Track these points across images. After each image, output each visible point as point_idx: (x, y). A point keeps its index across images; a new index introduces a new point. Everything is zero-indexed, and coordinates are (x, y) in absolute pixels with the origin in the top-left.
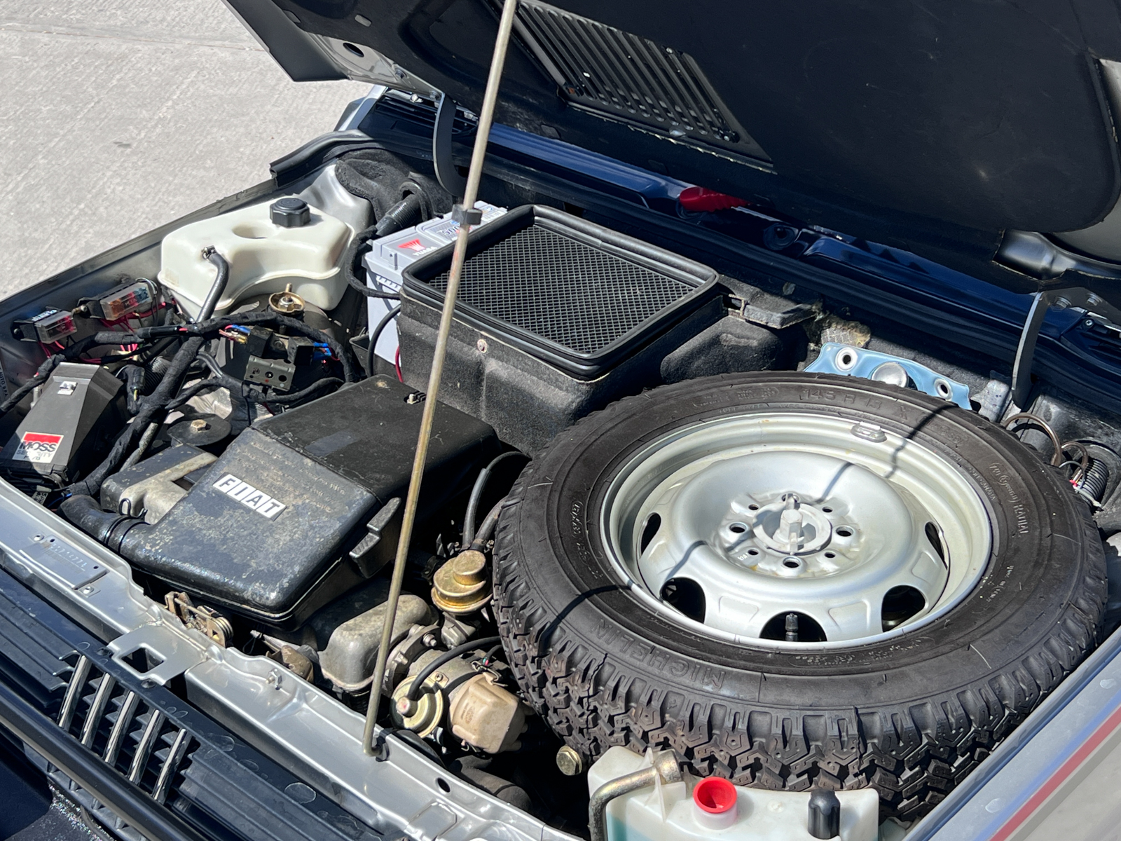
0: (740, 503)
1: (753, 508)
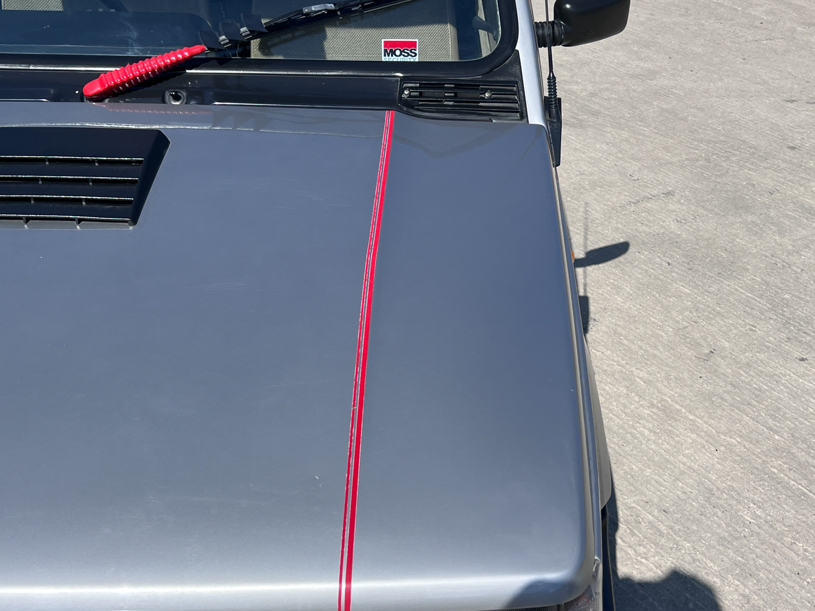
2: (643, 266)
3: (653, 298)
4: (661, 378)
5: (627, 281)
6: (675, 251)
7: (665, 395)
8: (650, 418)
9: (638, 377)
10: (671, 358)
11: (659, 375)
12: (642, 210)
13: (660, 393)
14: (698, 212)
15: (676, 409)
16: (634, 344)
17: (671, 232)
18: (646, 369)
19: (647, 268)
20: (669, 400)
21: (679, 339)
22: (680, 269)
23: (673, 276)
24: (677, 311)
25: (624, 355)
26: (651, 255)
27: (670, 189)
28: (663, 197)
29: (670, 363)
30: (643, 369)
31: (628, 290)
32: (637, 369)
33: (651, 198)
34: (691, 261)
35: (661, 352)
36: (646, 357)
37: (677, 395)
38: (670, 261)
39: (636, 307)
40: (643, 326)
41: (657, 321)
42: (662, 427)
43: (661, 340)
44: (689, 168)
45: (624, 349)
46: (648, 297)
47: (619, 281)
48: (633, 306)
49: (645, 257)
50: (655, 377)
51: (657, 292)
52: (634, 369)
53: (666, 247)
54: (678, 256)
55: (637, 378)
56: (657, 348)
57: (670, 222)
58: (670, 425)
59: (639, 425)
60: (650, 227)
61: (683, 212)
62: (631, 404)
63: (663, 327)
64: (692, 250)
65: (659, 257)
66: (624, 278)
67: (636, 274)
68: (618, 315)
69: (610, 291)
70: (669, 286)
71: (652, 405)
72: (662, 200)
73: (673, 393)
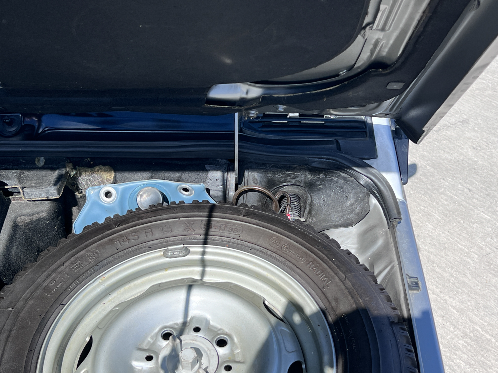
0: (137, 360)
1: (149, 358)
2: (448, 192)
3: (459, 224)
4: (471, 306)
5: (436, 207)
6: (474, 178)
7: (476, 324)
8: (464, 350)
9: (452, 306)
10: (478, 286)
11: (469, 304)
12: (443, 138)
13: (472, 323)
14: (490, 139)
15: (487, 339)
16: (445, 271)
17: (469, 159)
18: (458, 298)
19: (451, 195)
20: (480, 329)
21: (484, 266)
22: (479, 195)
23: (474, 202)
24: (480, 238)
25: (438, 283)
26: (454, 181)
27: (465, 117)
28: (460, 125)
29: (478, 291)
30: (455, 297)
31: (437, 216)
32: (450, 297)
33: (450, 126)
34: (488, 187)
35: (470, 280)
36: (457, 285)
37: (486, 324)
38: (470, 188)
39: (445, 233)
40: (452, 253)
41: (463, 248)
42: (476, 358)
43: (468, 267)
44: (479, 97)
45: (438, 277)
46: (455, 224)
47: (429, 208)
48: (442, 232)
49: (449, 183)
50: (466, 305)
51: (461, 218)
52: (447, 298)
53: (466, 173)
54: (477, 183)
55: (450, 307)
56: (465, 275)
57: (467, 149)
58: (483, 356)
59: (456, 357)
60: (451, 154)
61: (478, 140)
62: (448, 335)
63: (469, 253)
64: (488, 176)
65: (460, 183)
66: (432, 204)
67: (442, 200)
68: (430, 242)
69: (421, 218)
70: (472, 212)
71: (466, 335)
72: (459, 128)
73: (483, 322)
